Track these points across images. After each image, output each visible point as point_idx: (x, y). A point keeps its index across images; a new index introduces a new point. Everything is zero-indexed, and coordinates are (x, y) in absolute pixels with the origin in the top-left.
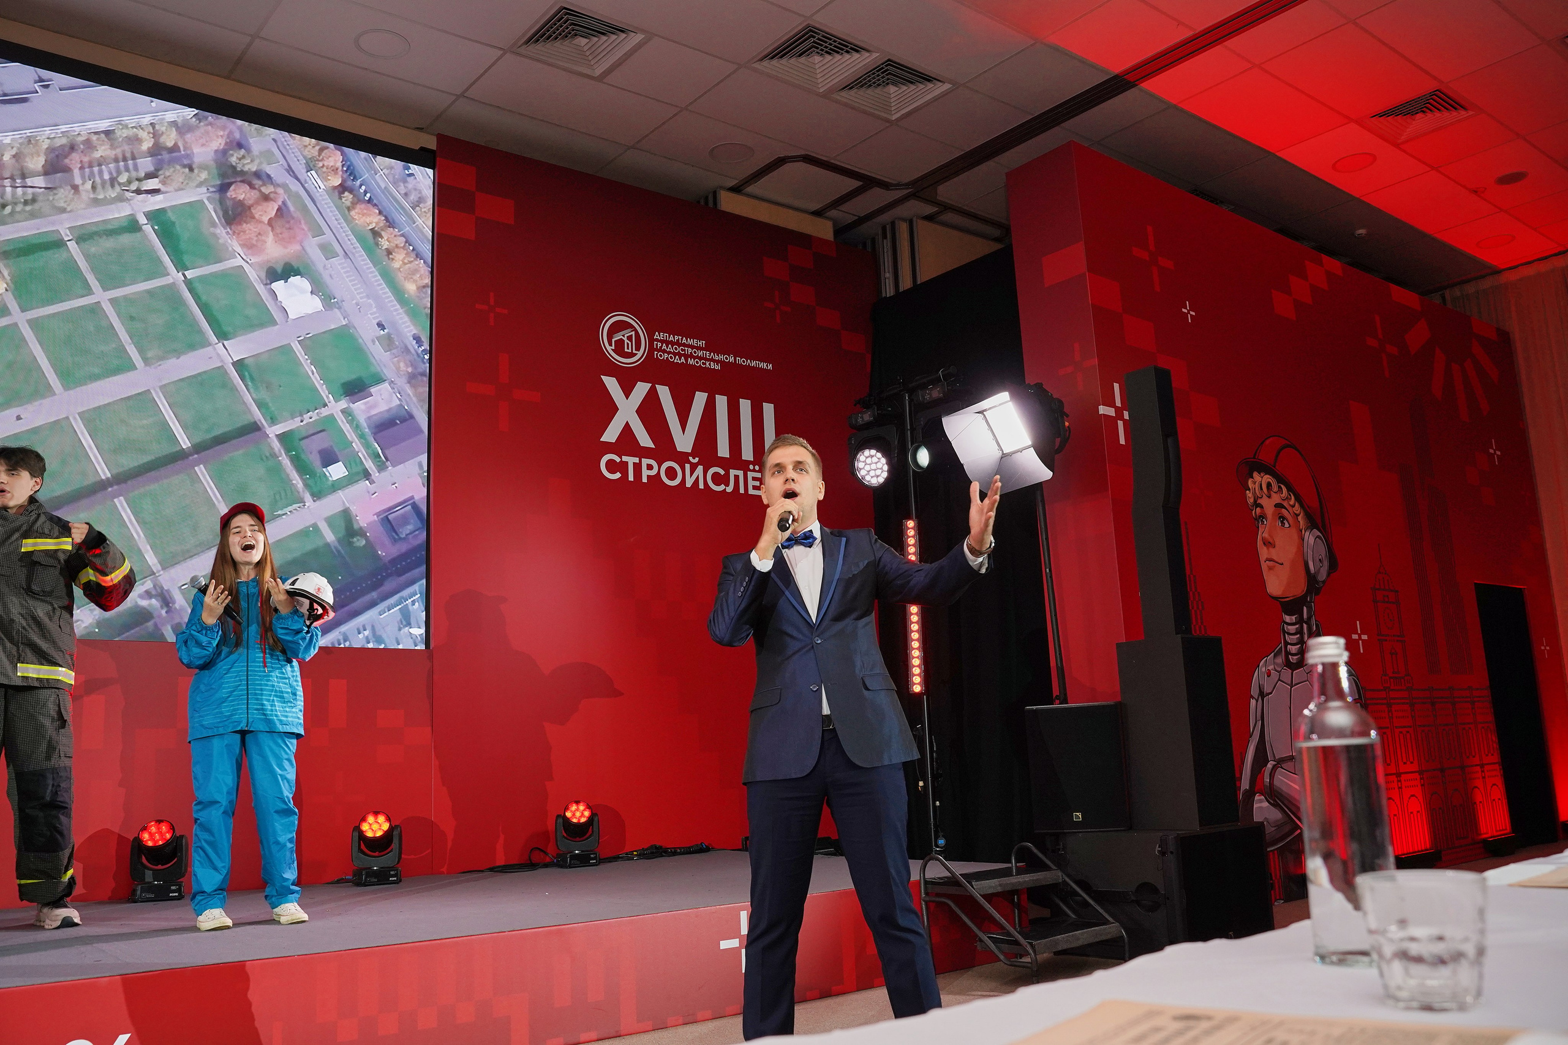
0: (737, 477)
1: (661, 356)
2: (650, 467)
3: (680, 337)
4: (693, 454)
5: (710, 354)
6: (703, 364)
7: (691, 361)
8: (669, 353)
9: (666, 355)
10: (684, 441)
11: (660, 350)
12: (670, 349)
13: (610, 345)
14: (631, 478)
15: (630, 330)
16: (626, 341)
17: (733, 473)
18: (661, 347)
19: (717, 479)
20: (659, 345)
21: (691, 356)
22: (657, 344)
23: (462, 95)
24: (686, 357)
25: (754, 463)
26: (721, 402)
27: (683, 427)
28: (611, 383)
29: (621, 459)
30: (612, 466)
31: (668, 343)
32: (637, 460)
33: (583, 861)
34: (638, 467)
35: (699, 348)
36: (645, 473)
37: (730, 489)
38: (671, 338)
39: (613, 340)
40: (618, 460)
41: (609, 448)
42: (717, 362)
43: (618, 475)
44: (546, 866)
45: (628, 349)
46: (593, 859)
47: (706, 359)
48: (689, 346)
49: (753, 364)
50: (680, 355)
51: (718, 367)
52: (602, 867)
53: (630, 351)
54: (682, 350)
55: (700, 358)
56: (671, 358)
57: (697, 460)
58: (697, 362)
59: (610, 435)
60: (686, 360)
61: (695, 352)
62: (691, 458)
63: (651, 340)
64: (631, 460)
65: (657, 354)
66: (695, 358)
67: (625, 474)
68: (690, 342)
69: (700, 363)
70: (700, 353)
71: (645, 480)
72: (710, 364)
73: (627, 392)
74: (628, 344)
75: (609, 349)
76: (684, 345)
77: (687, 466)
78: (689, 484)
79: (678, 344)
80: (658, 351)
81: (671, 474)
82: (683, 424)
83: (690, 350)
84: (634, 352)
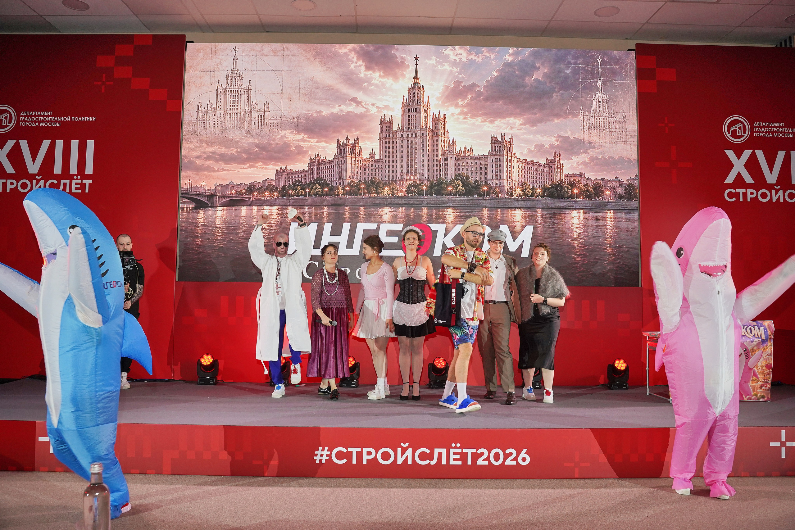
1: (758, 135)
2: (752, 193)
3: (769, 123)
4: (777, 184)
5: (787, 129)
6: (783, 135)
7: (775, 135)
8: (763, 132)
9: (761, 134)
10: (771, 178)
11: (758, 132)
12: (763, 130)
13: (729, 133)
14: (741, 200)
15: (740, 124)
16: (738, 130)
18: (758, 130)
19: (791, 196)
20: (757, 129)
21: (776, 132)
22: (755, 129)
23: (647, 22)
24: (773, 133)
27: (771, 171)
28: (730, 153)
29: (736, 191)
30: (730, 195)
31: (761, 127)
32: (744, 190)
34: (745, 194)
35: (781, 127)
36: (749, 197)
38: (764, 124)
39: (731, 131)
40: (734, 191)
41: (729, 186)
42: (791, 133)
43: (734, 199)
45: (739, 134)
47: (785, 133)
48: (774, 127)
50: (769, 133)
51: (792, 136)
53: (740, 135)
54: (770, 130)
55: (781, 133)
56: (764, 135)
57: (779, 187)
58: (779, 135)
59: (730, 179)
60: (773, 135)
61: (778, 130)
62: (775, 187)
63: (752, 127)
64: (741, 191)
65: (755, 134)
66: (778, 133)
67: (738, 198)
68: (775, 124)
69: (781, 135)
70: (781, 130)
71: (749, 200)
72: (787, 135)
73: (739, 156)
74: (739, 131)
75: (728, 136)
76: (772, 127)
77: (773, 191)
78: (774, 200)
79: (768, 127)
80: (756, 132)
81: (764, 196)
82: (771, 169)
83: (775, 129)
84: (742, 135)
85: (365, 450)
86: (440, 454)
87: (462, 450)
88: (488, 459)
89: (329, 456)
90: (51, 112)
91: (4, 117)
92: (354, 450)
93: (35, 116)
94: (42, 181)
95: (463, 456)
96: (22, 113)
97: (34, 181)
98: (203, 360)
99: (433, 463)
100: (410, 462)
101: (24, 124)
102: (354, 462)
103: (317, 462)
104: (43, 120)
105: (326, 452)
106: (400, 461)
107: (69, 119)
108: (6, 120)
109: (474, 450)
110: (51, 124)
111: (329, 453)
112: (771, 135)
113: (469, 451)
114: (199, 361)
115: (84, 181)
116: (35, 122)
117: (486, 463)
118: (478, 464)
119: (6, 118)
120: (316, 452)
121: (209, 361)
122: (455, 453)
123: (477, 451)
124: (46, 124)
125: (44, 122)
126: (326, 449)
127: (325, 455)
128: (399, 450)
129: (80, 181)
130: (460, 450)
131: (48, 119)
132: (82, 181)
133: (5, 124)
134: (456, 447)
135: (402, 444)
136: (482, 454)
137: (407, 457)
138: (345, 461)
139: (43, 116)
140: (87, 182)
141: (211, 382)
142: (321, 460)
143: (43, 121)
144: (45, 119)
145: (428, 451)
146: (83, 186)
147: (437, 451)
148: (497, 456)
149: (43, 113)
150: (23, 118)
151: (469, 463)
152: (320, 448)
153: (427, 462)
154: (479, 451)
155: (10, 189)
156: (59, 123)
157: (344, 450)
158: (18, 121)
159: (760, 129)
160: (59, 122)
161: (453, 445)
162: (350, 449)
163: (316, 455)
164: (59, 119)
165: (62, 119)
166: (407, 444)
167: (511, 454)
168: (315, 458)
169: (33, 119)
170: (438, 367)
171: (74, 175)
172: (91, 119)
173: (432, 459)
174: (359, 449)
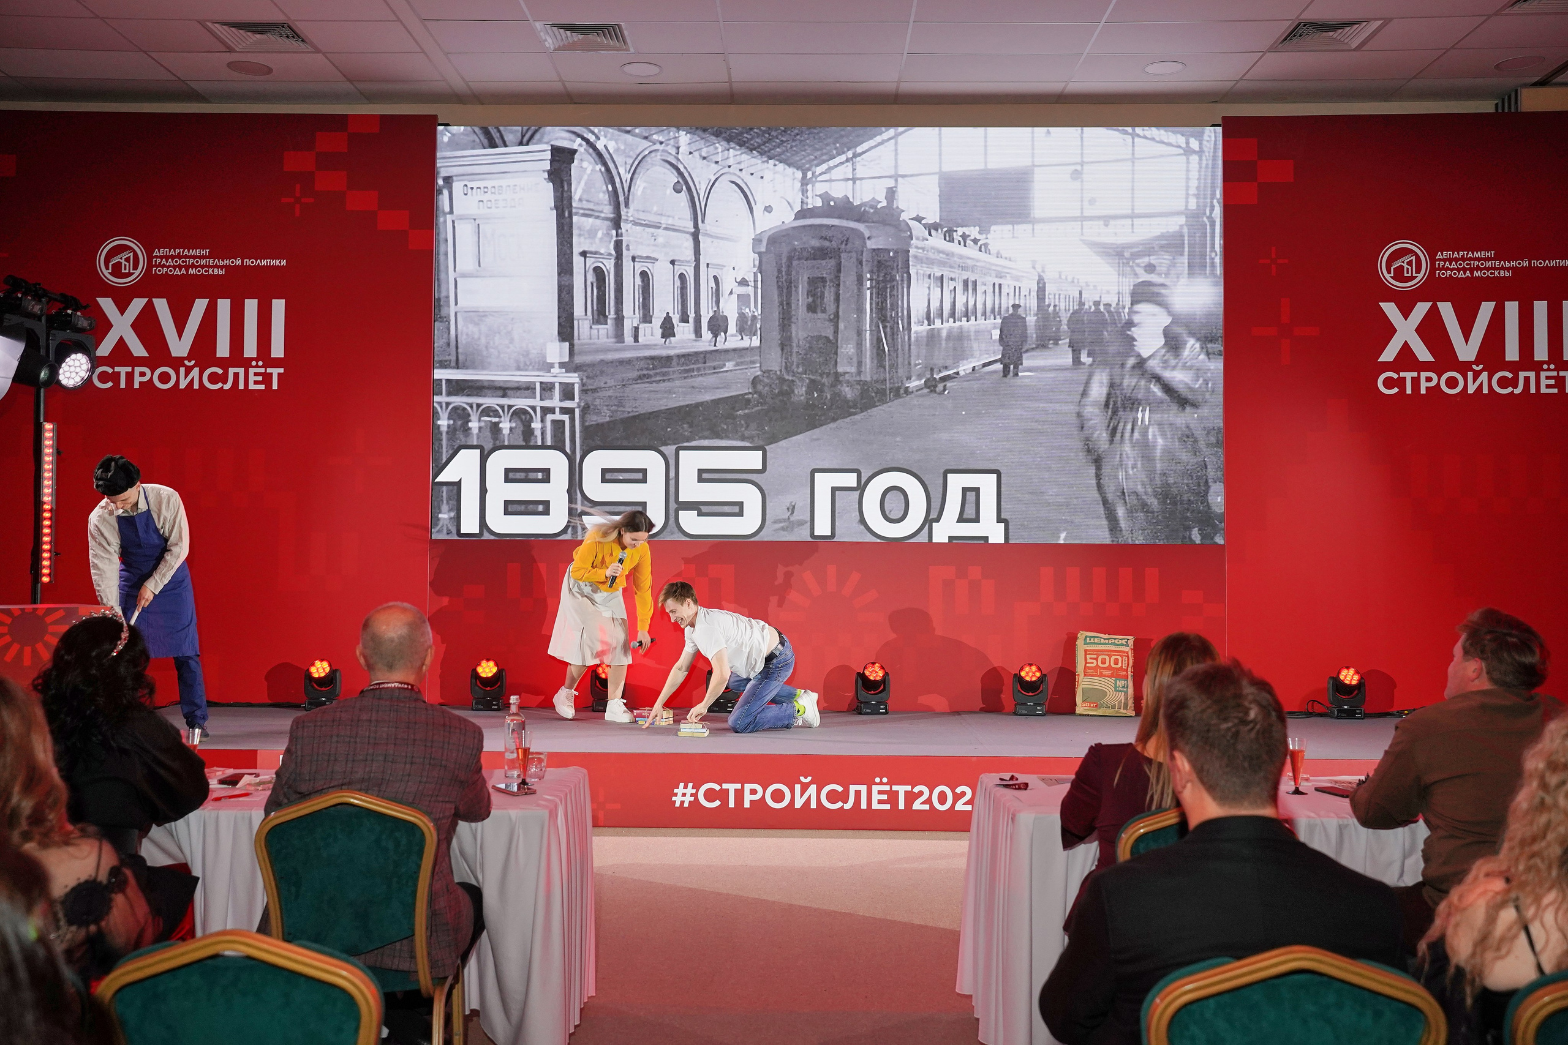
0: (1527, 379)
1: (1443, 274)
2: (1429, 379)
3: (1465, 252)
4: (1477, 362)
5: (1500, 263)
6: (1491, 273)
7: (1477, 274)
8: (1454, 269)
9: (1449, 273)
10: (1466, 350)
11: (1443, 268)
12: (1454, 265)
13: (1389, 272)
14: (1409, 391)
15: (1410, 255)
16: (1406, 266)
17: (1522, 375)
18: (1443, 266)
19: (1503, 383)
20: (1442, 263)
21: (1478, 268)
22: (1439, 264)
23: (1241, 79)
24: (1472, 270)
25: (1548, 363)
26: (1512, 309)
27: (1467, 337)
28: (1390, 309)
29: (1399, 375)
30: (1389, 383)
31: (1450, 260)
32: (1415, 374)
33: (1350, 715)
34: (1416, 382)
35: (1485, 259)
36: (1424, 386)
37: (1518, 391)
38: (1456, 255)
39: (1392, 268)
40: (1395, 376)
41: (1387, 366)
42: (1508, 269)
43: (1396, 390)
44: (1321, 715)
45: (1408, 273)
46: (1358, 714)
47: (1495, 269)
48: (1475, 259)
49: (1553, 263)
50: (1465, 270)
51: (1508, 274)
52: (1367, 722)
53: (1410, 275)
54: (1467, 264)
55: (1488, 269)
56: (1455, 274)
57: (1481, 367)
58: (1484, 274)
59: (1389, 354)
60: (1472, 273)
61: (1482, 264)
62: (1474, 367)
63: (1433, 261)
64: (1409, 376)
65: (1439, 273)
66: (1481, 269)
67: (1403, 387)
68: (1477, 255)
69: (1488, 274)
70: (1488, 264)
71: (1423, 391)
72: (1499, 273)
73: (1406, 314)
74: (1408, 269)
75: (1388, 277)
76: (1470, 259)
77: (1470, 375)
78: (1471, 389)
79: (1463, 259)
80: (1440, 270)
81: (1452, 383)
82: (1467, 335)
83: (1476, 263)
84: (1414, 275)
85: (748, 787)
86: (858, 793)
87: (891, 788)
88: (929, 801)
89: (695, 795)
90: (208, 250)
91: (123, 258)
92: (732, 787)
93: (179, 256)
94: (196, 371)
95: (893, 797)
96: (156, 253)
97: (182, 370)
98: (480, 670)
99: (848, 806)
100: (813, 805)
101: (160, 271)
102: (732, 804)
103: (677, 805)
104: (193, 263)
105: (690, 790)
106: (798, 804)
107: (238, 262)
108: (127, 264)
109: (908, 788)
110: (208, 271)
111: (694, 791)
112: (1468, 274)
113: (902, 789)
114: (475, 671)
115: (269, 370)
116: (180, 267)
117: (927, 807)
118: (914, 808)
119: (127, 260)
120: (676, 791)
121: (491, 671)
122: (880, 792)
123: (912, 788)
124: (199, 271)
125: (196, 267)
126: (690, 785)
127: (688, 795)
128: (798, 787)
129: (262, 370)
130: (887, 788)
131: (203, 262)
132: (266, 370)
133: (127, 271)
134: (881, 783)
135: (802, 779)
136: (921, 793)
137: (809, 797)
138: (717, 803)
139: (194, 257)
140: (275, 372)
141: (495, 705)
142: (682, 802)
143: (193, 266)
144: (197, 262)
145: (840, 789)
146: (267, 378)
147: (853, 788)
148: (942, 798)
149: (192, 252)
150: (159, 260)
151: (902, 806)
152: (682, 785)
153: (839, 805)
154: (916, 790)
155: (141, 383)
156: (222, 270)
157: (717, 787)
158: (150, 266)
159: (1447, 264)
160: (222, 267)
161: (877, 780)
162: (725, 786)
163: (676, 795)
164: (221, 263)
165: (227, 262)
166: (809, 779)
167: (963, 794)
168: (674, 799)
169: (176, 262)
170: (872, 678)
171: (252, 359)
172: (278, 262)
173: (846, 801)
174: (739, 786)
